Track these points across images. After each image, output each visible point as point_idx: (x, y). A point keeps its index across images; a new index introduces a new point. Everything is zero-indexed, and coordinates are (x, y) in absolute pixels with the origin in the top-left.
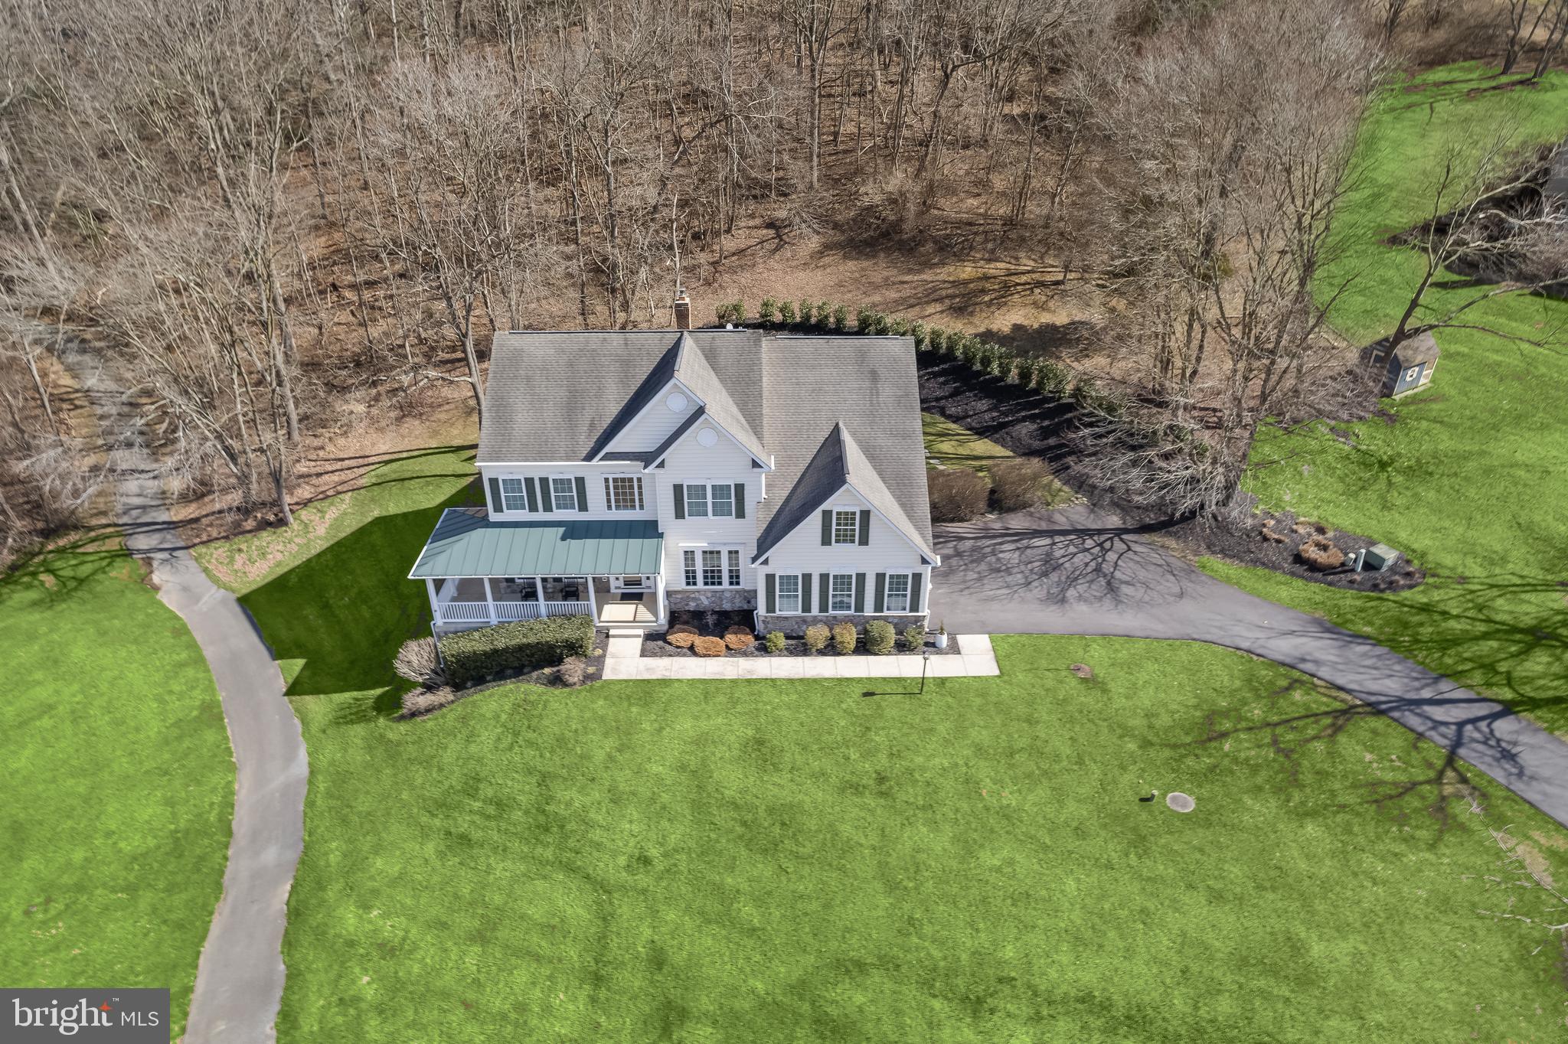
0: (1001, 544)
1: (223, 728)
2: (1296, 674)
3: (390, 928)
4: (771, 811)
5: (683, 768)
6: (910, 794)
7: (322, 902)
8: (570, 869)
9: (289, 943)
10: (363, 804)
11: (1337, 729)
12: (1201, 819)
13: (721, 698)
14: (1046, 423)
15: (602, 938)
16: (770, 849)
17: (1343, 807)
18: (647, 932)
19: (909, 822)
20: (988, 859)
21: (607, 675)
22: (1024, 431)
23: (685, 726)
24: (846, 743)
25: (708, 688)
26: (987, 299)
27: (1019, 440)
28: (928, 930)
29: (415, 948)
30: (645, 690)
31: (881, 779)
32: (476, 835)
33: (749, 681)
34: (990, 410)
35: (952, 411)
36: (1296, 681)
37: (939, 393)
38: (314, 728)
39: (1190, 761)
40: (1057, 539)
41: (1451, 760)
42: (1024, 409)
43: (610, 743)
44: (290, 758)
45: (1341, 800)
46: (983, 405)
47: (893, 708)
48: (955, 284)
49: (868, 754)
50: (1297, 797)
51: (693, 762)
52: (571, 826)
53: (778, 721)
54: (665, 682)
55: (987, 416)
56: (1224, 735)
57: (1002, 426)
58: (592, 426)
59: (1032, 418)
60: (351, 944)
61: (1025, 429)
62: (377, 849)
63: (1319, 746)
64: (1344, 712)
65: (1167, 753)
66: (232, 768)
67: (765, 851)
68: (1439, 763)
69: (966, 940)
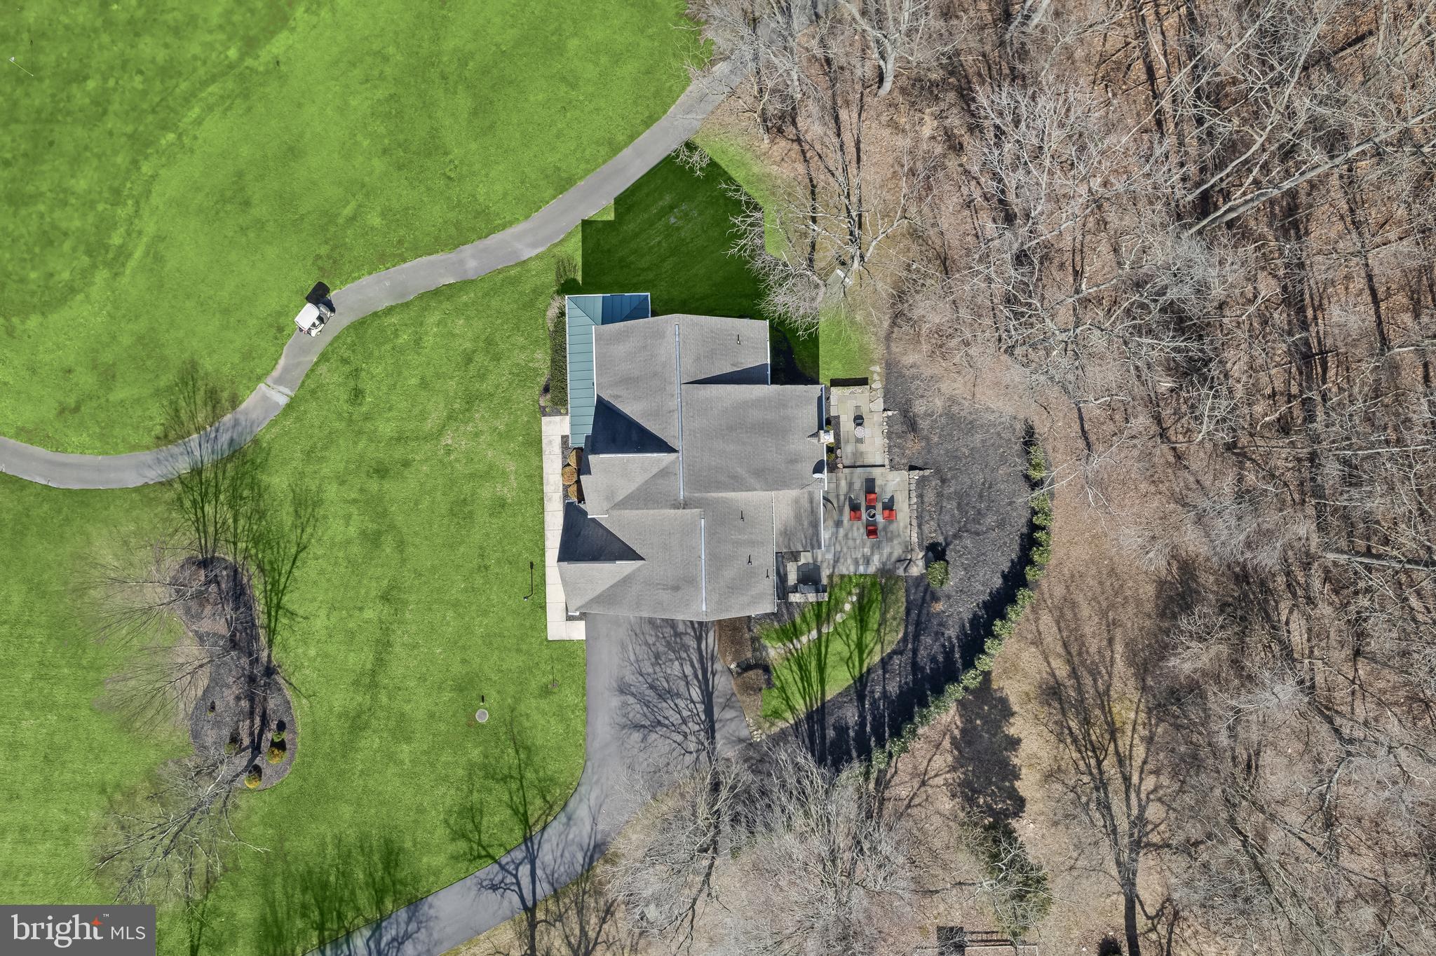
0: (693, 666)
1: (554, 197)
2: (557, 809)
3: (429, 341)
4: (471, 512)
5: (491, 467)
6: (479, 581)
7: (441, 302)
8: (450, 417)
9: (421, 297)
10: (495, 303)
11: (516, 812)
12: (471, 723)
13: (528, 485)
14: (852, 733)
15: (417, 438)
16: (452, 513)
17: (471, 792)
18: (417, 458)
19: (466, 579)
20: (450, 614)
21: (545, 420)
22: (849, 714)
23: (511, 466)
24: (503, 551)
25: (536, 478)
26: (1073, 724)
27: (840, 708)
28: (416, 582)
29: (419, 354)
30: (535, 443)
31: (486, 568)
32: (471, 367)
33: (542, 499)
34: (884, 692)
35: (896, 660)
36: (551, 807)
37: (922, 652)
38: (556, 251)
39: (504, 729)
40: (701, 707)
41: (489, 856)
42: (874, 719)
43: (502, 427)
44: (534, 246)
45: (475, 793)
46: (893, 688)
47: (523, 578)
48: (1104, 696)
49: (499, 561)
50: (481, 774)
51: (494, 473)
52: (467, 414)
53: (514, 515)
54: (540, 453)
55: (878, 689)
56: (517, 752)
57: (861, 698)
58: (617, 397)
59: (862, 724)
60: (421, 324)
61: (851, 715)
62: (468, 318)
63: (506, 798)
64: (527, 821)
65: (508, 718)
66: (527, 217)
67: (451, 510)
68: (490, 851)
69: (413, 598)
